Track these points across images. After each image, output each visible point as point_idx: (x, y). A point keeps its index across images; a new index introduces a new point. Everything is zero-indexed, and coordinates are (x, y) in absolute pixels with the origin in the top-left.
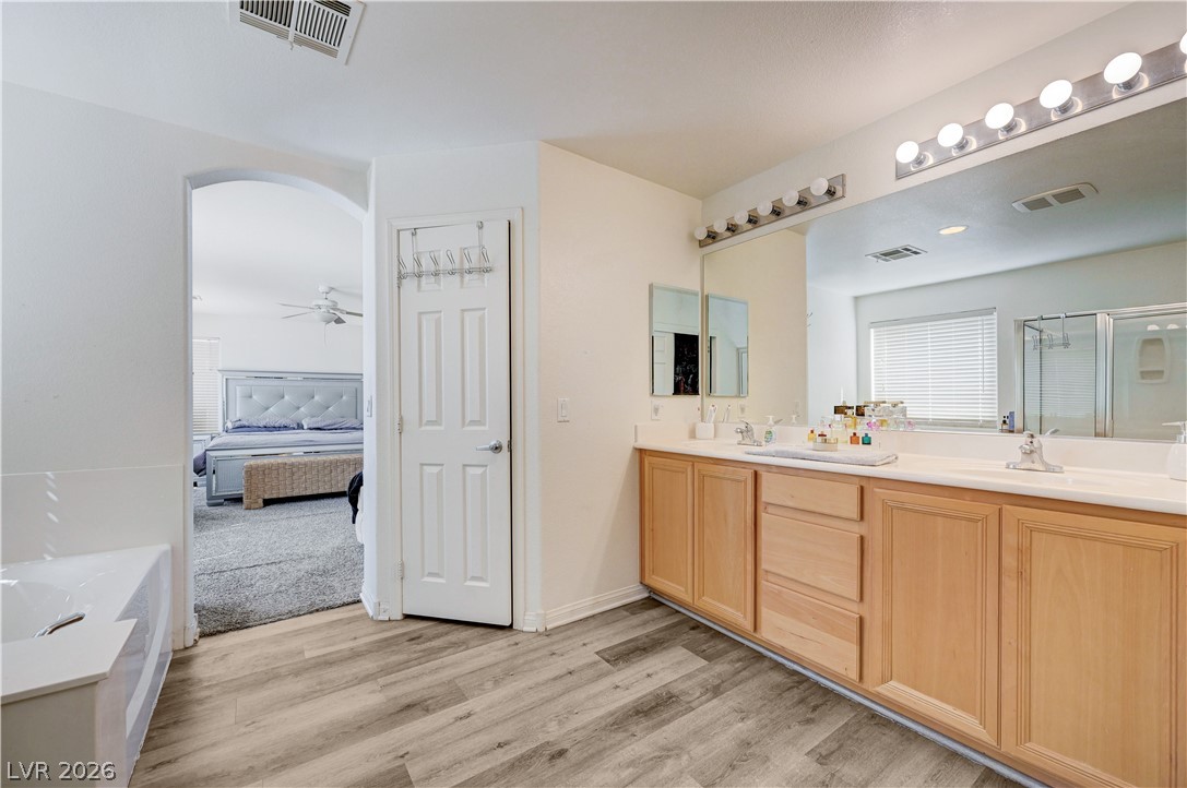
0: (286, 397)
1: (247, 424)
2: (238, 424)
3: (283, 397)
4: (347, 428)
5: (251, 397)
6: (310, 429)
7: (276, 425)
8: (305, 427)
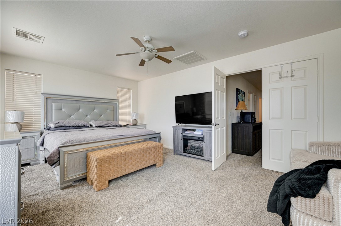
0: (81, 110)
1: (63, 125)
2: (57, 125)
3: (79, 110)
4: (114, 126)
5: (61, 109)
6: (97, 127)
7: (79, 125)
8: (94, 126)
